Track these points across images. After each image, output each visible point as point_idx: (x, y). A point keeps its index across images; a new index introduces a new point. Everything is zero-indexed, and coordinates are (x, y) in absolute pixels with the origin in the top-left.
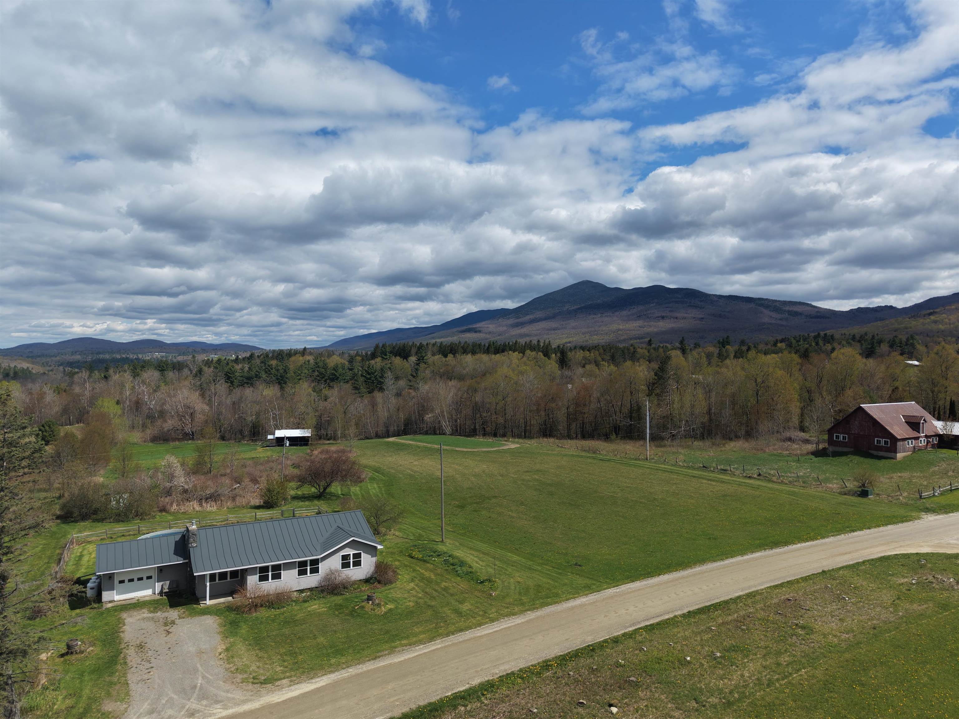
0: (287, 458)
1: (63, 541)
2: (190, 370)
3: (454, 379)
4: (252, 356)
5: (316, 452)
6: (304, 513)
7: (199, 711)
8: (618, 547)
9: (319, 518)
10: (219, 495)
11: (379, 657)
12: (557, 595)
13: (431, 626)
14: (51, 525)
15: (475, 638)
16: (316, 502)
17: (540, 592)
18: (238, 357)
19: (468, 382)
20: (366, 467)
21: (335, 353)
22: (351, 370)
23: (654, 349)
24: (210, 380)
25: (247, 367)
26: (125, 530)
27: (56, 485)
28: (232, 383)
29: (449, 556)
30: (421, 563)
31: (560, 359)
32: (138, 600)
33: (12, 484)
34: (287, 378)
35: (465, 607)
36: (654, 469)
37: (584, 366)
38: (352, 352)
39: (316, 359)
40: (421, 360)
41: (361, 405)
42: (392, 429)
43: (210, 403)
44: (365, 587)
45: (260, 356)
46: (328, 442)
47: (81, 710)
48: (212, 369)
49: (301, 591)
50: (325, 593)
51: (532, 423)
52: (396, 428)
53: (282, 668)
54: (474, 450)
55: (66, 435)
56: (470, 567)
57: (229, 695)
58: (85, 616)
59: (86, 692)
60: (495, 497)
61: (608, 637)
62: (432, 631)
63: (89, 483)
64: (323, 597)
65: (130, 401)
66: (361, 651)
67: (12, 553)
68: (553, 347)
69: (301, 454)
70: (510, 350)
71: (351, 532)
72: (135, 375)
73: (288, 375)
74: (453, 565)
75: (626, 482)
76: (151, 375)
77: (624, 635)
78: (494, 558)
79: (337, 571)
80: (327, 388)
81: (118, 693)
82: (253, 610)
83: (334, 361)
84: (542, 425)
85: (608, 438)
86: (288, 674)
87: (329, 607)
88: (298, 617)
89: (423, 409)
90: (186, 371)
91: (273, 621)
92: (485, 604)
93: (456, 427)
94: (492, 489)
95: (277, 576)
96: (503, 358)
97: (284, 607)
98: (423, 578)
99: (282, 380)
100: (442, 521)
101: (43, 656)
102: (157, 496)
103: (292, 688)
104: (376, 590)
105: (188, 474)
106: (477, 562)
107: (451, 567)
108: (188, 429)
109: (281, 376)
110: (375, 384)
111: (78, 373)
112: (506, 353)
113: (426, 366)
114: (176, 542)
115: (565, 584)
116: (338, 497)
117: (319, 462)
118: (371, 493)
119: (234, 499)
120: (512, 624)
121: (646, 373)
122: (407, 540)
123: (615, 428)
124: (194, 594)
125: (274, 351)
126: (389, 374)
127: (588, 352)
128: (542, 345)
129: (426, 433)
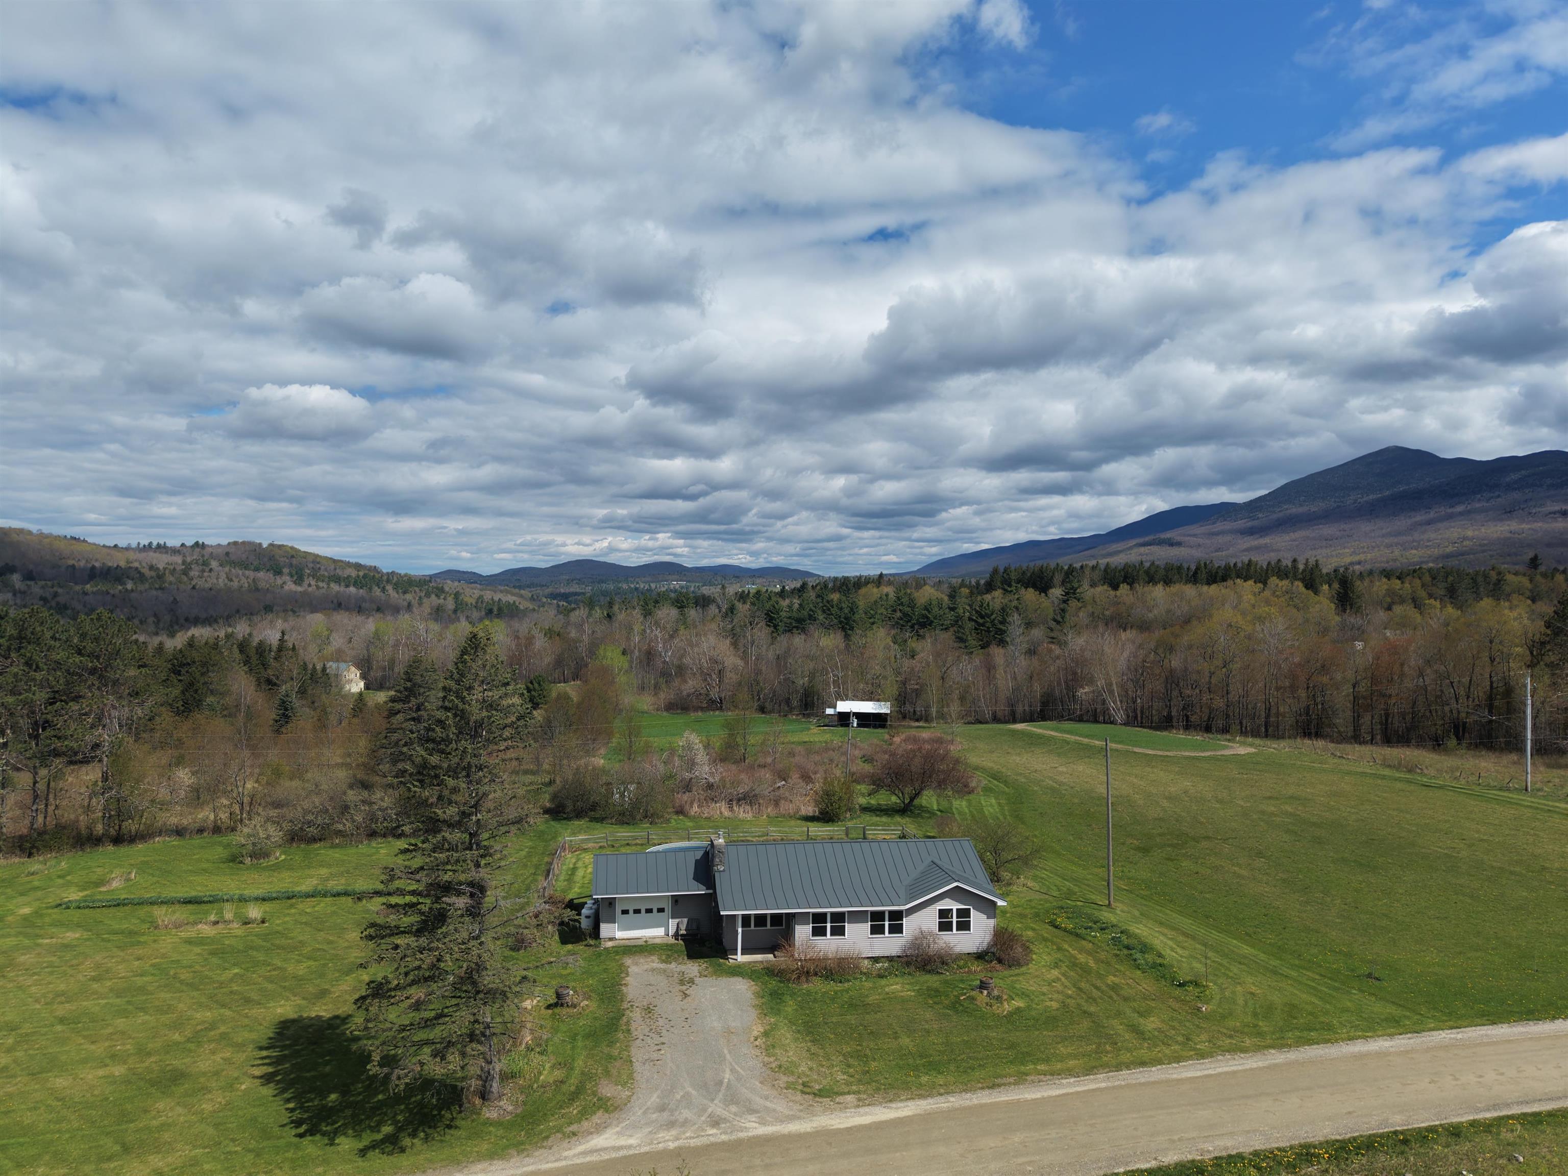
0: (855, 746)
1: (553, 845)
2: (719, 607)
3: (1131, 627)
4: (804, 586)
5: (897, 740)
6: (881, 835)
7: (725, 1120)
8: (1460, 953)
9: (902, 844)
10: (755, 796)
11: (999, 1086)
12: (1329, 1028)
13: (1089, 1048)
14: (539, 822)
15: (1168, 1081)
16: (898, 819)
17: (1295, 1018)
18: (784, 587)
19: (1158, 634)
20: (977, 768)
21: (928, 581)
22: (952, 609)
23: (1544, 575)
24: (745, 622)
25: (796, 602)
26: (632, 836)
27: (546, 766)
28: (775, 626)
29: (1122, 932)
30: (1072, 938)
31: (1339, 594)
32: (646, 942)
33: (493, 761)
34: (854, 621)
35: (1151, 1024)
36: (1542, 810)
37: (1389, 608)
38: (954, 581)
39: (898, 591)
40: (1071, 593)
41: (969, 667)
42: (1020, 709)
43: (745, 657)
44: (976, 967)
45: (816, 586)
46: (917, 724)
47: (573, 1088)
48: (747, 606)
49: (876, 959)
50: (913, 968)
51: (1281, 709)
52: (1027, 708)
53: (845, 1077)
54: (1169, 754)
55: (559, 697)
56: (1160, 955)
57: (768, 1104)
58: (578, 956)
59: (579, 1063)
60: (1207, 838)
61: (1437, 1123)
62: (1090, 1056)
63: (586, 766)
64: (910, 974)
65: (640, 651)
66: (969, 1071)
67: (491, 856)
68: (1324, 571)
69: (875, 741)
70: (1238, 577)
71: (954, 872)
72: (647, 613)
73: (857, 617)
74: (1128, 948)
75: (1478, 832)
76: (667, 613)
77: (1473, 1124)
78: (1205, 945)
79: (931, 934)
80: (915, 638)
81: (619, 1073)
82: (803, 978)
83: (927, 594)
84: (1300, 715)
85: (1439, 745)
86: (854, 1088)
87: (918, 991)
88: (870, 1000)
89: (1074, 679)
90: (713, 610)
91: (833, 999)
92: (1187, 1024)
93: (1135, 711)
94: (1201, 823)
95: (839, 931)
96: (1223, 591)
97: (849, 981)
98: (1074, 965)
99: (846, 624)
100: (1109, 870)
101: (528, 1004)
102: (673, 791)
103: (862, 1110)
104: (995, 974)
105: (713, 762)
106: (1172, 949)
107: (1126, 952)
108: (714, 694)
109: (846, 618)
110: (992, 634)
111: (574, 609)
112: (1230, 583)
113: (1080, 605)
114: (697, 861)
115: (1346, 1010)
116: (932, 814)
117: (903, 755)
118: (986, 812)
119: (777, 803)
120: (1240, 1068)
121: (1526, 621)
122: (1047, 896)
123: (1456, 727)
124: (720, 942)
125: (836, 579)
126: (1015, 618)
127: (1398, 582)
128: (1301, 567)
129: (1080, 720)
